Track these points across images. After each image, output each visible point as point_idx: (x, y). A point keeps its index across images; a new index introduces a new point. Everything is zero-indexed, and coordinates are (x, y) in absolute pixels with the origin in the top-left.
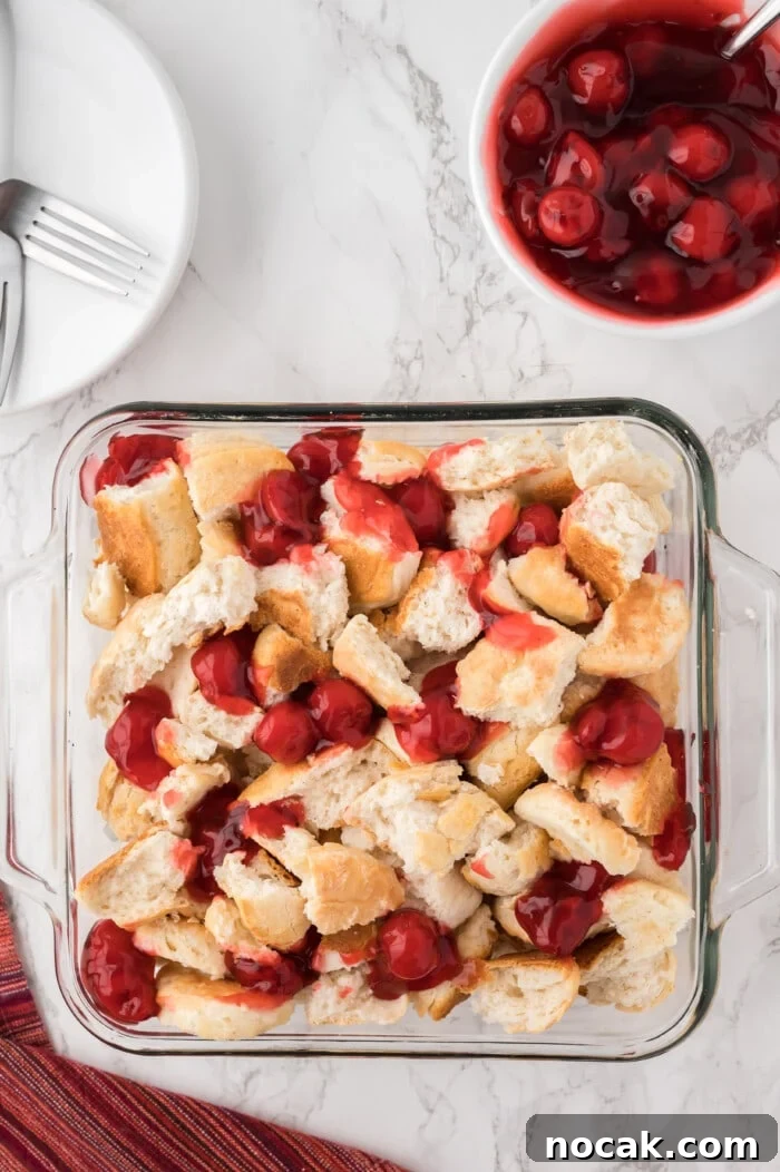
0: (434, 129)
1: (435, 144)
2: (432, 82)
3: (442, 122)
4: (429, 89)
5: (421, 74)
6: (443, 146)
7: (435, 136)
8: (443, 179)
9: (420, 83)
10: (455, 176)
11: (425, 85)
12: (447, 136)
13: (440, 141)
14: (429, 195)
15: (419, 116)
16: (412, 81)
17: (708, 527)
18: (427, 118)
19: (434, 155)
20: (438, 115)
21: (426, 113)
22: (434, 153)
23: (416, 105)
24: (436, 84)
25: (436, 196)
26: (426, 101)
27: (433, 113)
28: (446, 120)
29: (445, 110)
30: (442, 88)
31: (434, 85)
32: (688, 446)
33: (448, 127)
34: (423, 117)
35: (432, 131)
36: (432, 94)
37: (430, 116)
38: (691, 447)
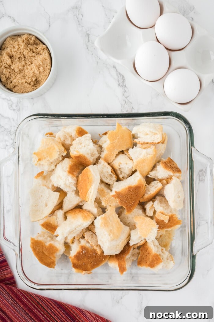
0: (123, 88)
1: (124, 92)
2: (122, 76)
3: (125, 86)
4: (122, 77)
5: (119, 73)
6: (126, 93)
7: (124, 90)
8: (126, 102)
9: (119, 76)
10: (129, 101)
11: (121, 76)
12: (127, 90)
13: (125, 91)
14: (122, 106)
15: (119, 85)
16: (117, 75)
17: (192, 146)
18: (121, 85)
19: (123, 96)
20: (124, 84)
21: (121, 84)
22: (123, 95)
23: (118, 82)
24: (124, 76)
25: (124, 107)
26: (121, 81)
27: (123, 84)
28: (127, 86)
29: (126, 83)
30: (125, 78)
31: (123, 76)
32: (186, 125)
33: (127, 88)
34: (120, 85)
35: (123, 89)
36: (123, 79)
37: (122, 85)
38: (187, 125)
